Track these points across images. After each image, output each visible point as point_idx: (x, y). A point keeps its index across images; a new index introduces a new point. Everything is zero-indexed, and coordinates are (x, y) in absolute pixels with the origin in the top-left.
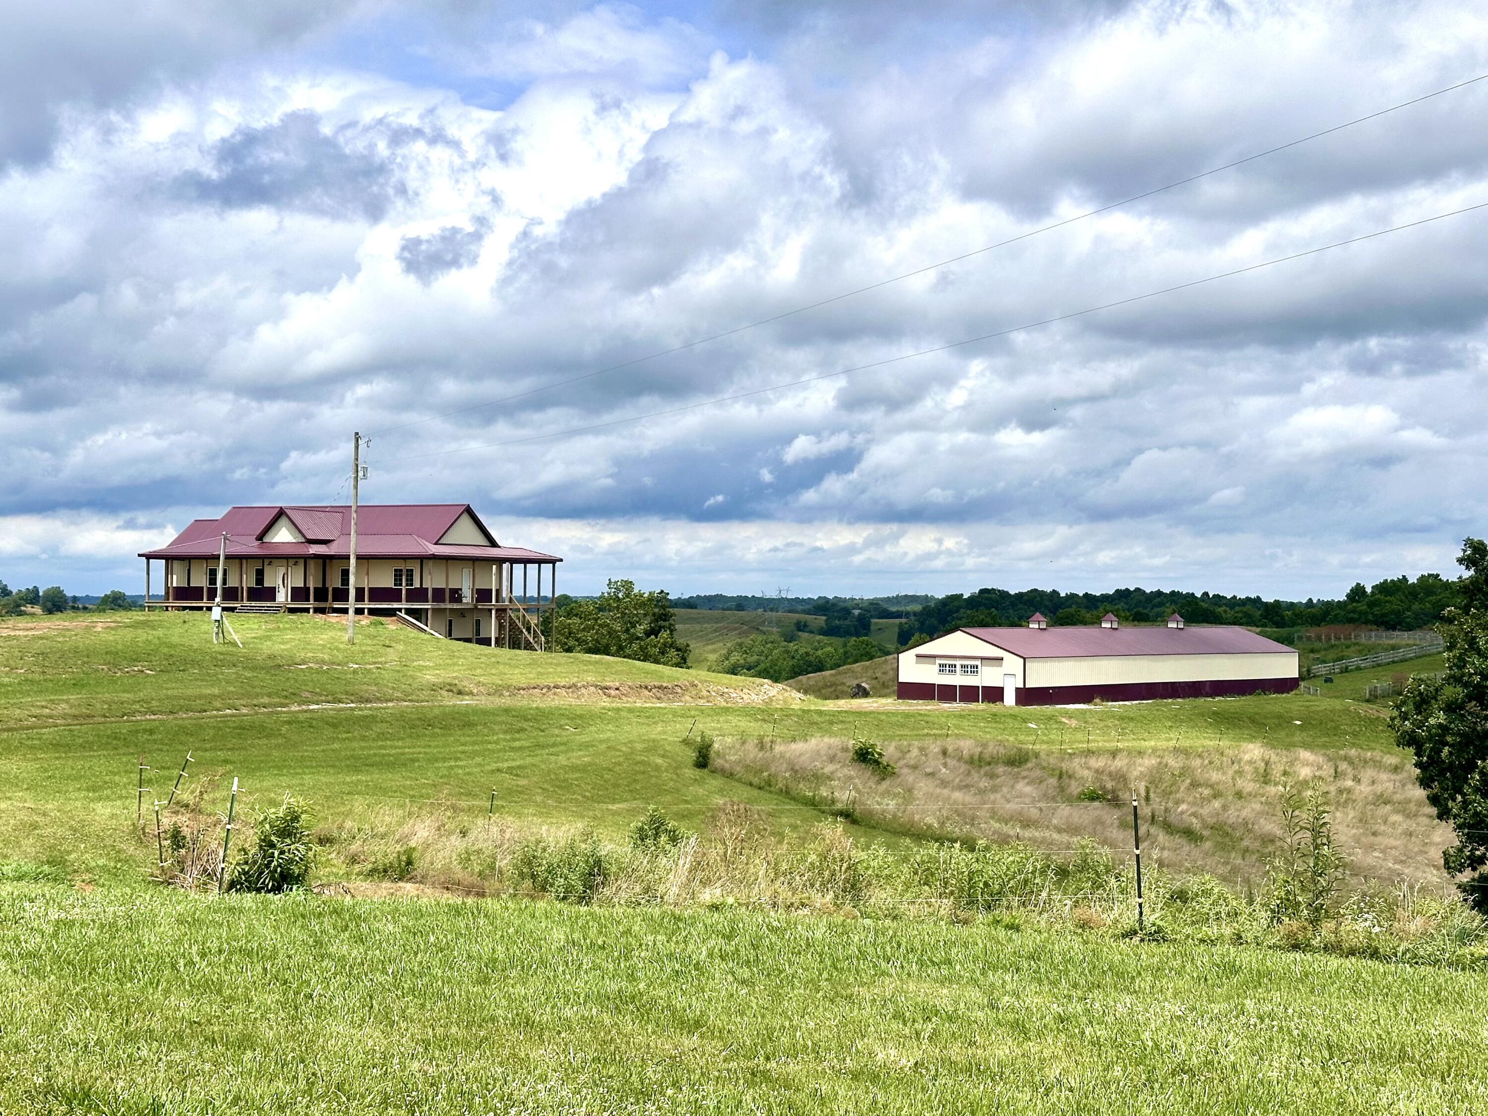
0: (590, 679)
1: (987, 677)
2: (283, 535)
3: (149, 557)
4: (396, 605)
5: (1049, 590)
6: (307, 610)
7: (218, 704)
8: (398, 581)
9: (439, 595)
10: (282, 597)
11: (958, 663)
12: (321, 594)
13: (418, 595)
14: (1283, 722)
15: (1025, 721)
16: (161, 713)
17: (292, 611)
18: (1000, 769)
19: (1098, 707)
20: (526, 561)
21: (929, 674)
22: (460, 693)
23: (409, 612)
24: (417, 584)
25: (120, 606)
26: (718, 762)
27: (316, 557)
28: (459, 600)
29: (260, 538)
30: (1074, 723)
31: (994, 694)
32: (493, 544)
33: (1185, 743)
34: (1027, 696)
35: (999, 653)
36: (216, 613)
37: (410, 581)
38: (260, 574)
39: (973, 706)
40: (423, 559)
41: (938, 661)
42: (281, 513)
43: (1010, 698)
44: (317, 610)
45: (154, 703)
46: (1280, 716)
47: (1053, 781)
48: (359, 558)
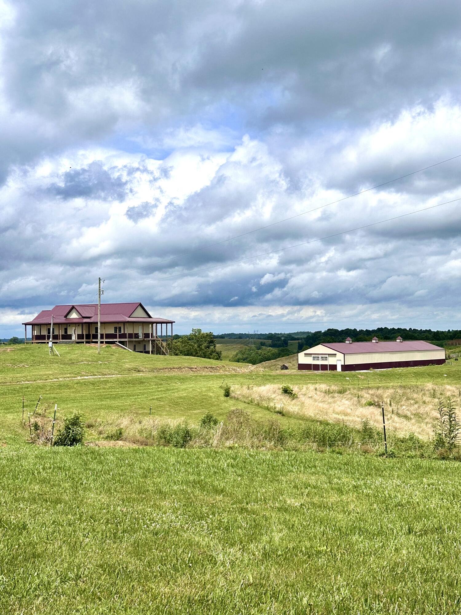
0: (186, 365)
1: (331, 361)
2: (74, 316)
3: (26, 324)
4: (115, 340)
5: (353, 329)
6: (83, 342)
7: (51, 377)
8: (116, 331)
9: (130, 336)
10: (74, 338)
11: (320, 356)
12: (88, 336)
13: (123, 336)
14: (440, 375)
15: (345, 377)
16: (31, 381)
17: (78, 343)
18: (336, 395)
19: (371, 371)
20: (162, 323)
21: (309, 361)
22: (139, 371)
23: (120, 342)
24: (122, 332)
25: (16, 342)
26: (233, 394)
27: (86, 323)
28: (138, 337)
29: (66, 316)
30: (363, 377)
31: (333, 367)
32: (150, 317)
33: (404, 384)
34: (346, 368)
35: (334, 352)
36: (50, 344)
37: (120, 331)
38: (66, 330)
39: (326, 372)
40: (124, 323)
41: (313, 356)
42: (73, 307)
43: (339, 369)
44: (87, 342)
45: (29, 377)
46: (438, 373)
47: (356, 399)
48: (101, 323)
